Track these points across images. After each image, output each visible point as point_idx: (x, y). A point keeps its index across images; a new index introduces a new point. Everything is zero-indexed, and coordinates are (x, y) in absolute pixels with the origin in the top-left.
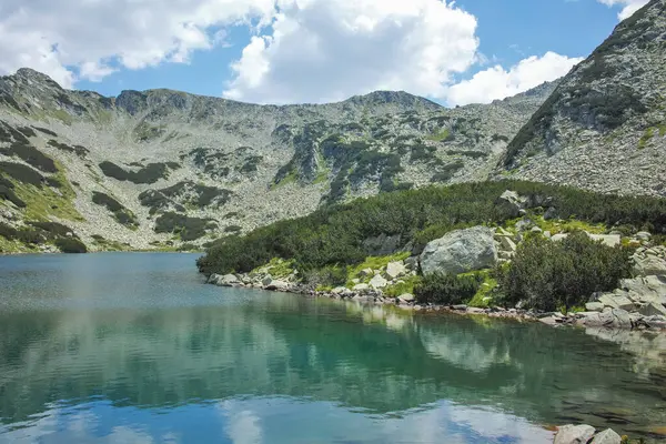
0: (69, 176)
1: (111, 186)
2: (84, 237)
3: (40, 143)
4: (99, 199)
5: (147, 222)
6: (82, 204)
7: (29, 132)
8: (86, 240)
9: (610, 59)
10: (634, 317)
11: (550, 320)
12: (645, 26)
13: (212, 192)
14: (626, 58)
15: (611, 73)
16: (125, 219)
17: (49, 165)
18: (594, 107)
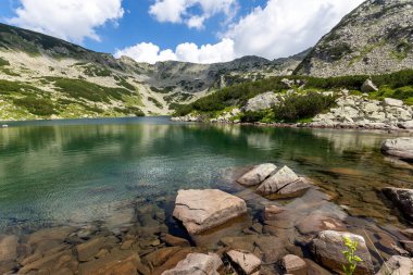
0: (140, 92)
1: (154, 95)
2: (145, 112)
3: (130, 81)
4: (150, 99)
5: (166, 106)
6: (144, 101)
7: (126, 77)
8: (146, 113)
9: (338, 32)
10: (336, 123)
11: (294, 126)
12: (355, 16)
13: (188, 95)
14: (345, 31)
15: (338, 37)
16: (159, 105)
17: (133, 88)
18: (329, 52)
